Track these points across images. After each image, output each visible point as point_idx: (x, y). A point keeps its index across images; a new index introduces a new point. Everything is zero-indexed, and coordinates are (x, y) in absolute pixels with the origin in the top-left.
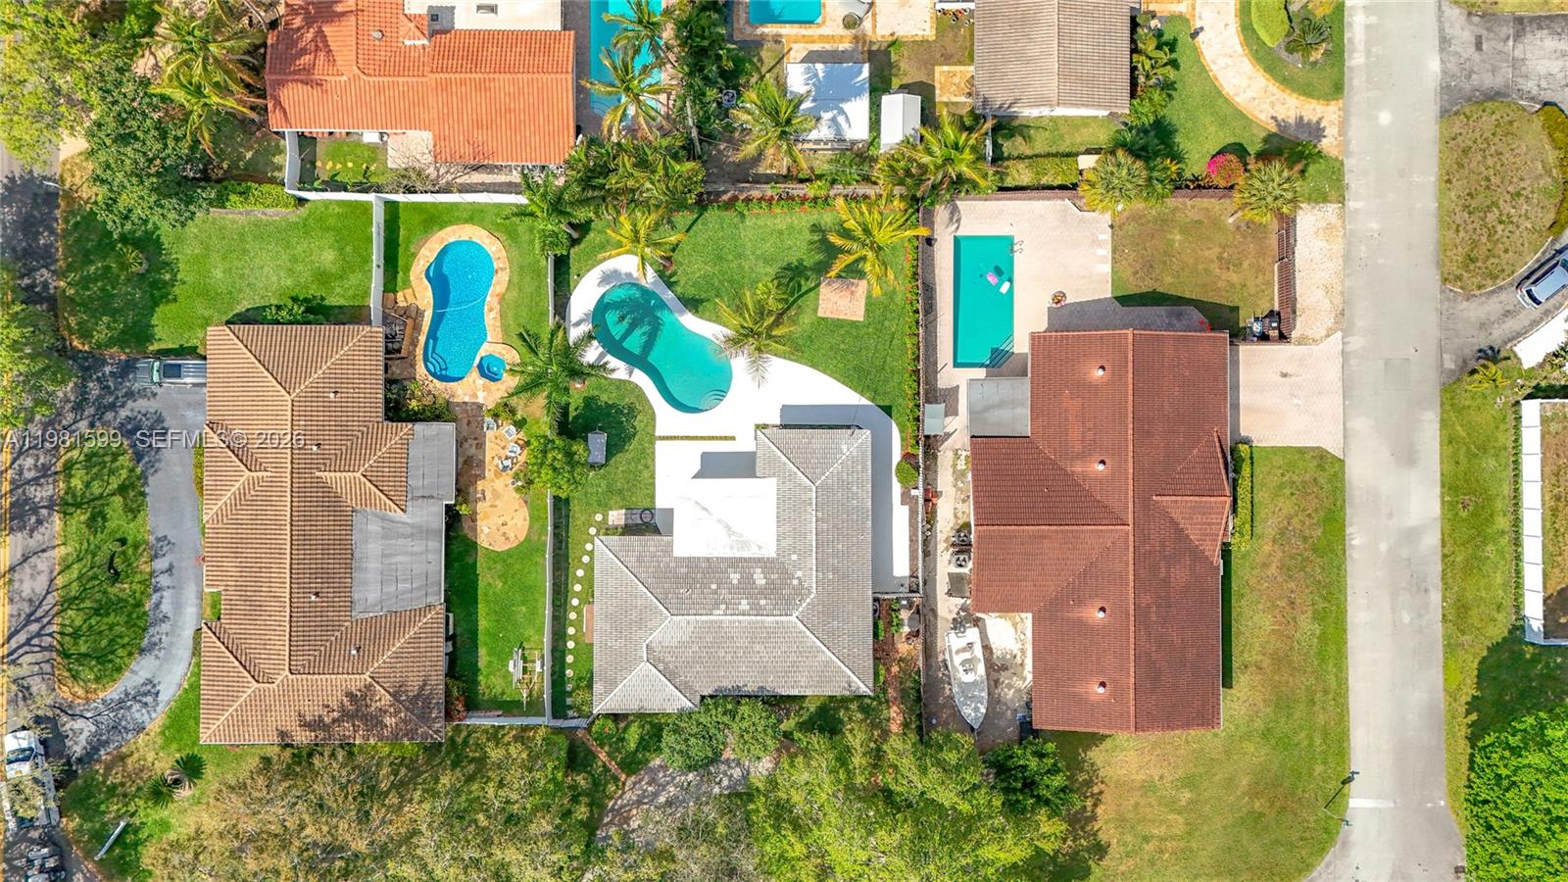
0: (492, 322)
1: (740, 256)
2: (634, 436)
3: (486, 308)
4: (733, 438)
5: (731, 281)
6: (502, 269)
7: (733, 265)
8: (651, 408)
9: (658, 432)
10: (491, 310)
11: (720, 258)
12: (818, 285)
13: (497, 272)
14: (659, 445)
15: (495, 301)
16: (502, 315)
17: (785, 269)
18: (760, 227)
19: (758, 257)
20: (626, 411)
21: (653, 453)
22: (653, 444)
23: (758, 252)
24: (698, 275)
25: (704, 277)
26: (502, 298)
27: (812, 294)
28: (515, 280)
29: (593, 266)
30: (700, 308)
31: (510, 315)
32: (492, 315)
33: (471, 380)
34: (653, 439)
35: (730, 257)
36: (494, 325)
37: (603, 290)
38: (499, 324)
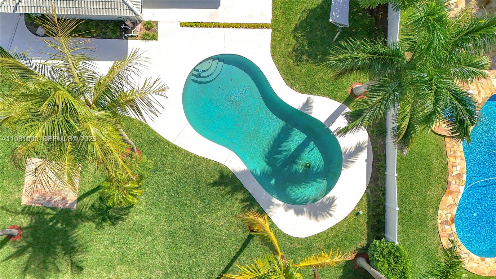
0: (458, 161)
1: (171, 235)
2: (296, 29)
3: (465, 177)
4: (183, 25)
5: (181, 205)
6: (446, 223)
7: (180, 224)
8: (275, 61)
9: (269, 32)
10: (459, 176)
11: (194, 232)
12: (79, 199)
13: (453, 220)
14: (268, 19)
15: (453, 187)
16: (445, 170)
17: (118, 219)
18: (147, 268)
19: (149, 234)
20: (305, 57)
21: (274, 9)
22: (274, 20)
23: (149, 239)
24: (220, 213)
25: (213, 210)
26: (446, 189)
27: (87, 189)
28: (430, 211)
29: (340, 224)
30: (217, 177)
31: (437, 170)
32: (456, 171)
33: (483, 95)
34: (275, 26)
35: (182, 233)
36: (455, 157)
37: (330, 195)
38: (451, 159)
